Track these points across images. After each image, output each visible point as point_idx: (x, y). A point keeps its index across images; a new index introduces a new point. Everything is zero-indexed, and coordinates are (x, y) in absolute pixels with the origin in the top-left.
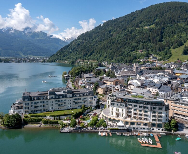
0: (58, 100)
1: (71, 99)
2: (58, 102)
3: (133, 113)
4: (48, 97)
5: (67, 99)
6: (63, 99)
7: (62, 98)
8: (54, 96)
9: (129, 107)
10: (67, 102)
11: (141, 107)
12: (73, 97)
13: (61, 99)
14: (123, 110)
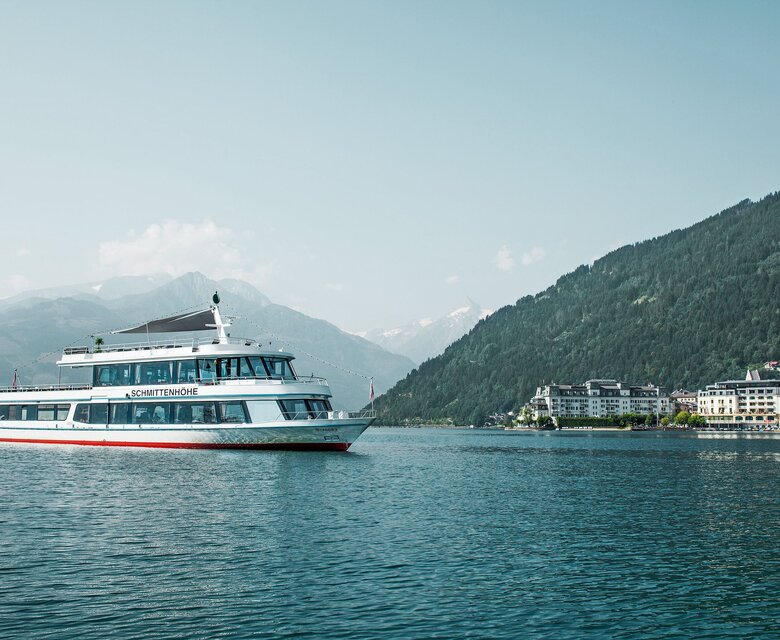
0: (605, 399)
1: (628, 400)
2: (605, 403)
3: (748, 404)
4: (590, 392)
5: (621, 400)
6: (614, 399)
7: (613, 396)
8: (598, 392)
9: (742, 395)
10: (620, 404)
11: (754, 391)
12: (631, 396)
13: (610, 399)
14: (731, 401)
